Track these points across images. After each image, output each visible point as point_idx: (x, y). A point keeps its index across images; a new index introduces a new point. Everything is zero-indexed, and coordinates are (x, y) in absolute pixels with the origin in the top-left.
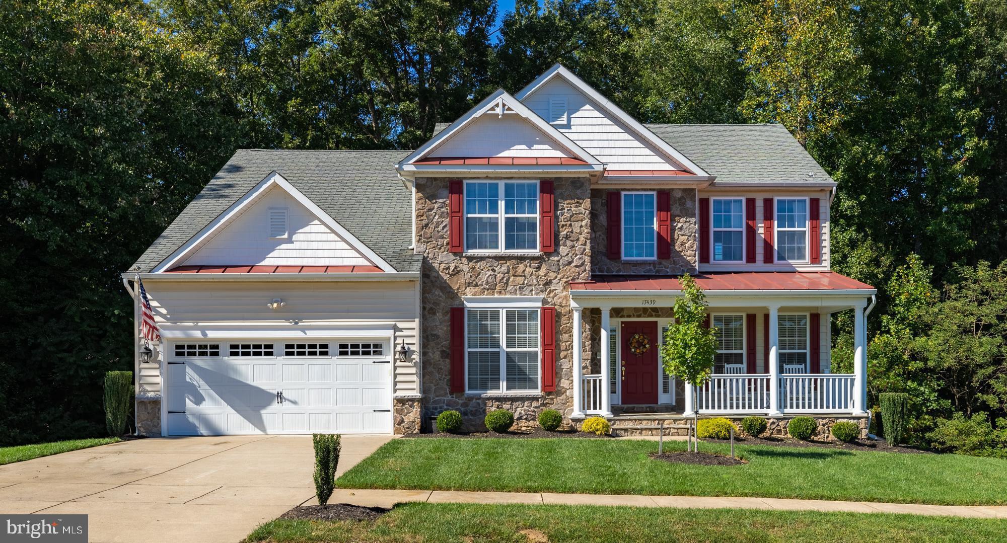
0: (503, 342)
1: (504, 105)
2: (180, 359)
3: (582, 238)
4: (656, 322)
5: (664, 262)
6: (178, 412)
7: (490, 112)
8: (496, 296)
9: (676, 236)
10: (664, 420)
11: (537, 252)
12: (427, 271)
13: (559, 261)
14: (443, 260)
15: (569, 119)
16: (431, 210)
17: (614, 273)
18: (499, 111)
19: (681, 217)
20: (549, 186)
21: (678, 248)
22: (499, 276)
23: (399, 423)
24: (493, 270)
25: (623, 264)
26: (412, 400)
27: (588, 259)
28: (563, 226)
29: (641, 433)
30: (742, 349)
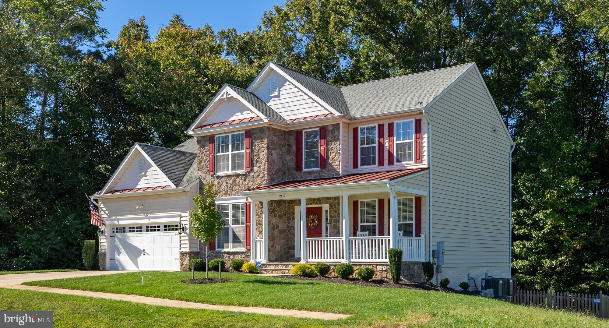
0: (230, 222)
1: (227, 93)
2: (113, 234)
3: (264, 162)
4: (321, 208)
5: (324, 170)
6: (113, 259)
7: (221, 98)
8: (228, 197)
9: (329, 154)
10: (288, 265)
11: (243, 171)
12: (201, 186)
13: (253, 175)
14: (208, 179)
15: (279, 92)
16: (203, 153)
17: (300, 179)
18: (225, 96)
19: (332, 141)
20: (249, 134)
21: (330, 161)
22: (229, 186)
23: (182, 265)
24: (227, 183)
25: (304, 173)
26: (186, 253)
27: (266, 173)
28: (255, 155)
29: (272, 272)
30: (375, 222)
